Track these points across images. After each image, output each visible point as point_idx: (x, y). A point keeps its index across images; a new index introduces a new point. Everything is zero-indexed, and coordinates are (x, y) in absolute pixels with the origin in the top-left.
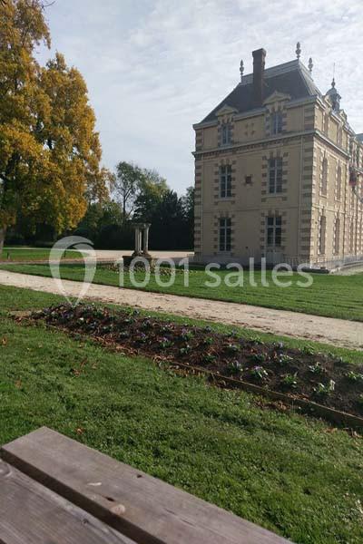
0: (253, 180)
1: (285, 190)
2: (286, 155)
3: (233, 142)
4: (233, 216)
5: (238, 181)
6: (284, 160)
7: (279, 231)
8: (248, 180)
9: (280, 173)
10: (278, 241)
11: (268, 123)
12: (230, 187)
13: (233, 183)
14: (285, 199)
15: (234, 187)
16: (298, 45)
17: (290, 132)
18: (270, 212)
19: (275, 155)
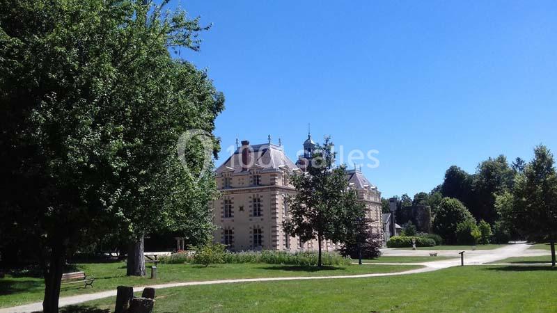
0: (244, 208)
1: (262, 215)
2: (262, 197)
3: (231, 187)
4: (233, 228)
5: (235, 209)
6: (261, 199)
7: (260, 237)
8: (241, 209)
9: (259, 205)
10: (260, 242)
11: (251, 179)
12: (230, 211)
13: (232, 210)
14: (262, 219)
15: (233, 212)
16: (269, 136)
17: (264, 185)
18: (254, 227)
19: (256, 196)
